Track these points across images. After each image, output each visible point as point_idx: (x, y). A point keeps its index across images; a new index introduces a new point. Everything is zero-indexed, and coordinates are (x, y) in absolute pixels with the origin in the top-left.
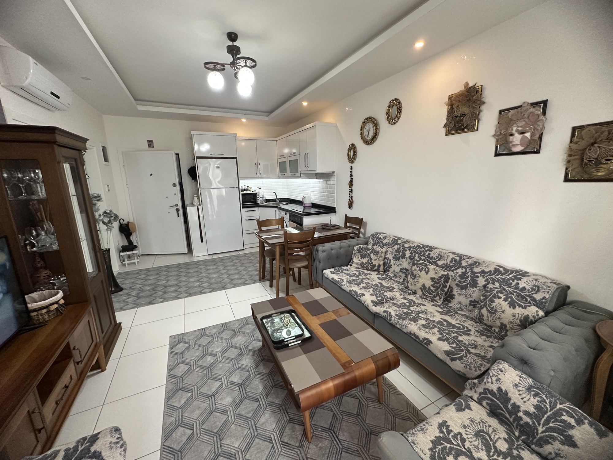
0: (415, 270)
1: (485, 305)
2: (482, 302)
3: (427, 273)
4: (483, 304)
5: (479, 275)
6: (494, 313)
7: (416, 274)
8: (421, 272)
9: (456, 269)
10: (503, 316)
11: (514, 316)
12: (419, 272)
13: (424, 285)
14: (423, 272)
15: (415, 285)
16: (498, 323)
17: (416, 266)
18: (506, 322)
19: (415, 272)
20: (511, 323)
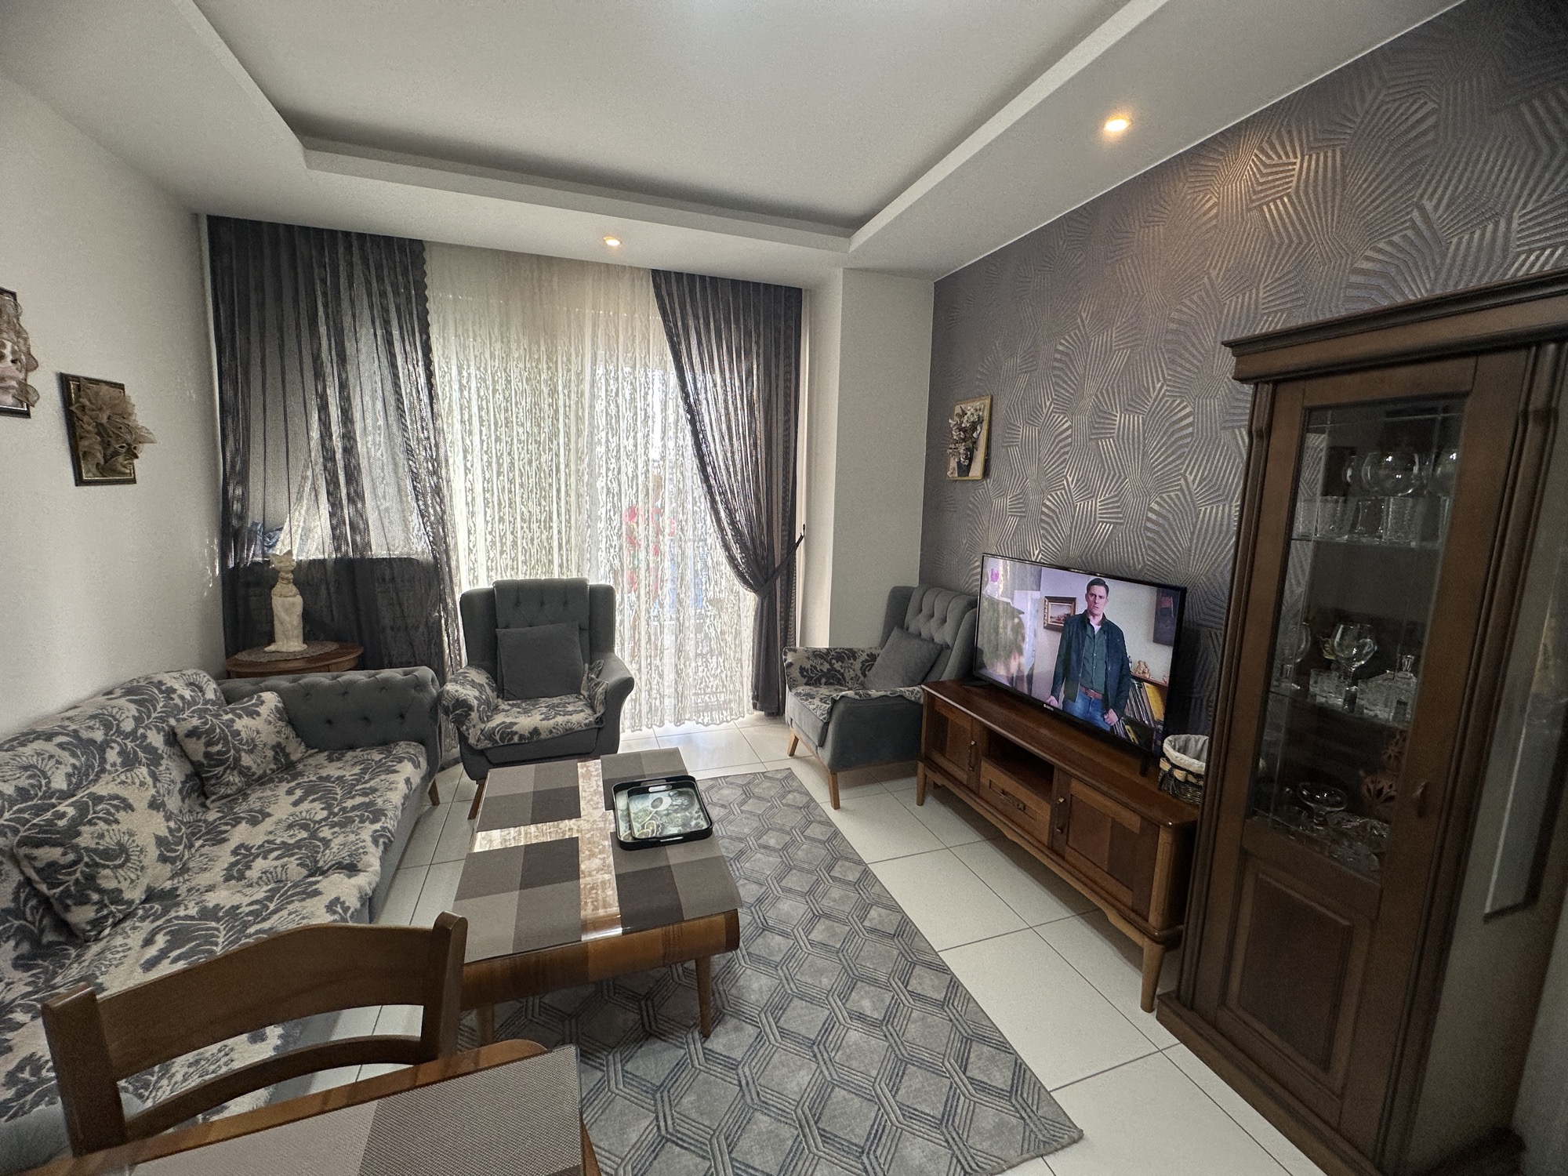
0: (101, 836)
1: (238, 751)
2: (228, 751)
3: (128, 807)
4: (232, 752)
5: (141, 731)
6: (255, 746)
7: (119, 843)
8: (117, 822)
9: (103, 760)
10: (263, 737)
11: (270, 723)
12: (114, 826)
13: (160, 841)
14: (121, 815)
15: (142, 868)
16: (270, 754)
17: (84, 829)
18: (273, 740)
19: (109, 842)
20: (279, 732)
